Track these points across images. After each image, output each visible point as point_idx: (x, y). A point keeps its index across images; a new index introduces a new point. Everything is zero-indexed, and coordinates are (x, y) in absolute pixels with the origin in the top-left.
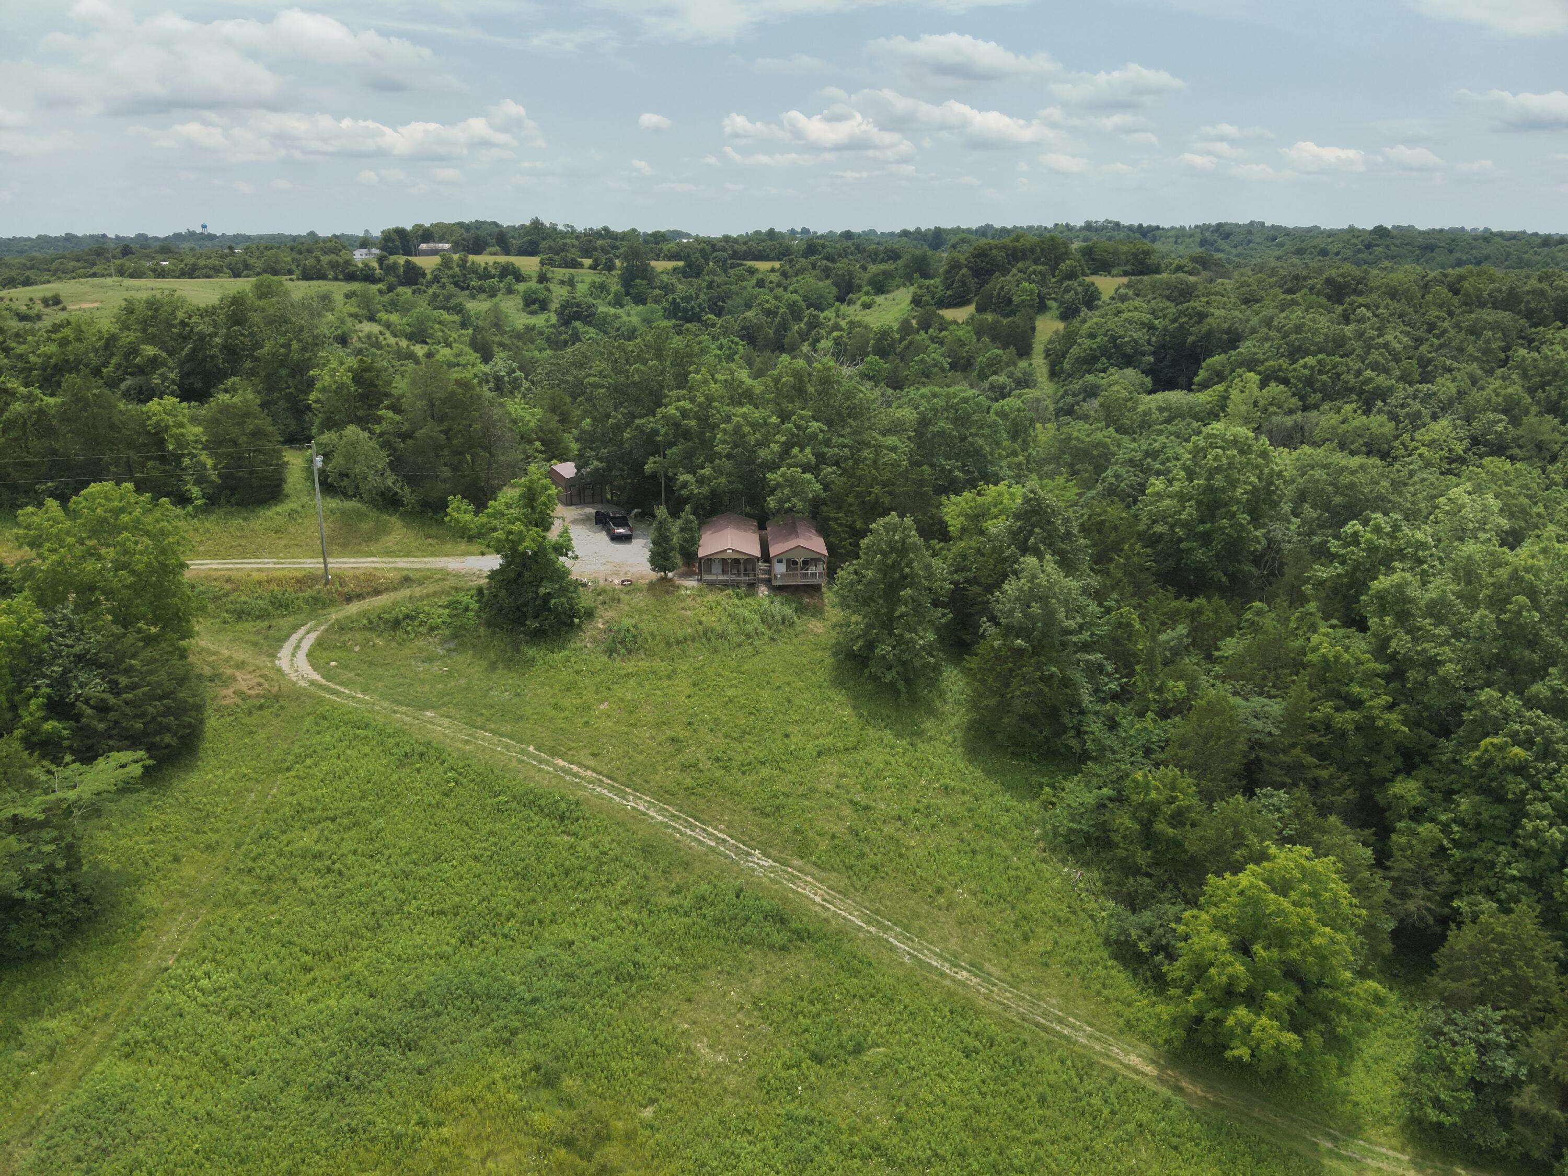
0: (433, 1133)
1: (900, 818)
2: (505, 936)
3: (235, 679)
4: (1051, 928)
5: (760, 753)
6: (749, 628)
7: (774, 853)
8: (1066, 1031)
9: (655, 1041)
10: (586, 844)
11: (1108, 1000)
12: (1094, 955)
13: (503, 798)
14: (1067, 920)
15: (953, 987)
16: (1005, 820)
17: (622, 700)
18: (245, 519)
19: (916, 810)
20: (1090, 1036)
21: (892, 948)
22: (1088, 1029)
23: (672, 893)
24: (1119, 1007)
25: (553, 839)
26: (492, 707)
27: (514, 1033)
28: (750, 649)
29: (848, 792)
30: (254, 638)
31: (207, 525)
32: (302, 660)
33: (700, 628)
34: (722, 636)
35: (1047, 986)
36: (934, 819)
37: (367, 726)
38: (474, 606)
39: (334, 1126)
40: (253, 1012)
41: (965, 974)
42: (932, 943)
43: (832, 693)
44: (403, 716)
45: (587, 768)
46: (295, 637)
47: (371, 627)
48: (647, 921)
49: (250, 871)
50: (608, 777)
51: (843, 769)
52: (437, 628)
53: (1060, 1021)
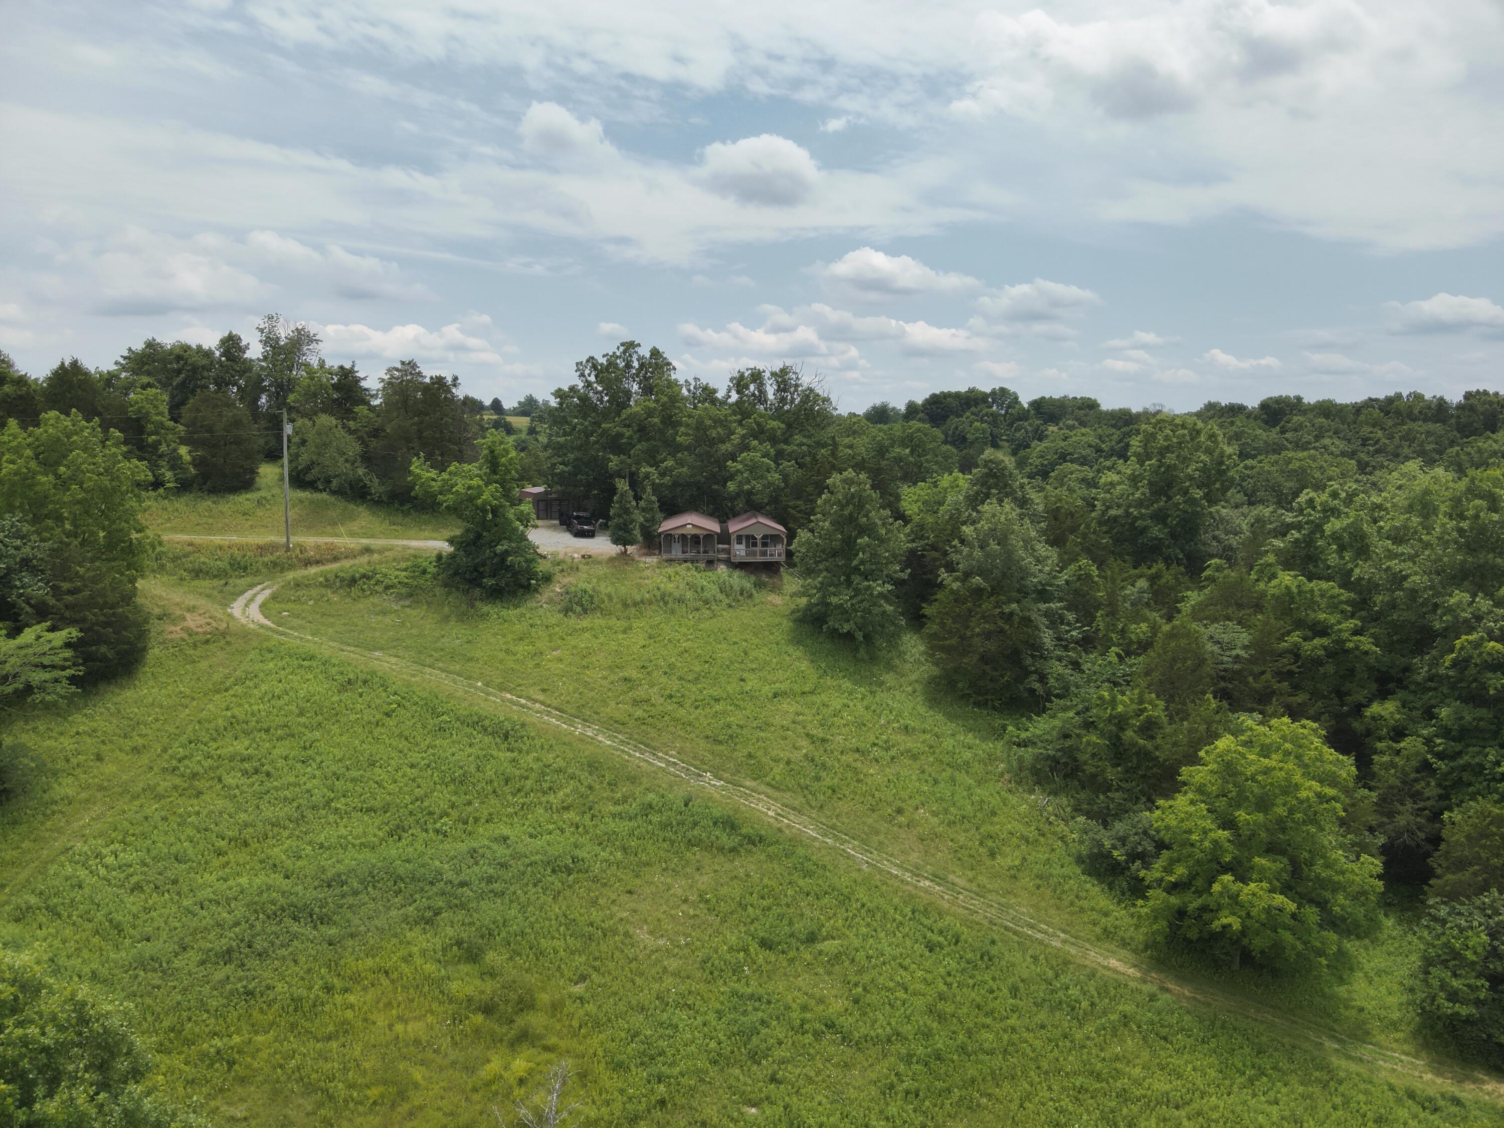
0: (338, 999)
1: (858, 750)
2: (437, 832)
3: (184, 619)
4: (1018, 846)
5: (716, 692)
6: (707, 595)
7: (726, 775)
8: (1039, 936)
9: (592, 924)
10: (530, 758)
11: (1082, 910)
12: (1066, 871)
13: (445, 717)
14: (1037, 841)
15: (914, 892)
16: (968, 755)
17: (575, 647)
18: (214, 503)
19: (875, 745)
20: (1064, 942)
21: (849, 857)
22: (1062, 935)
23: (616, 803)
24: (1095, 916)
25: (495, 753)
26: (442, 650)
27: (437, 914)
28: (708, 612)
29: (804, 728)
30: (208, 591)
31: (177, 505)
32: (254, 612)
33: (658, 593)
34: (680, 600)
35: (1015, 896)
36: (893, 752)
37: (312, 658)
38: (432, 569)
39: (228, 987)
40: (157, 887)
41: (927, 883)
42: (892, 855)
43: (790, 649)
44: (351, 654)
45: (535, 701)
46: (249, 594)
47: (327, 584)
48: (588, 822)
49: (174, 769)
50: (556, 709)
51: (800, 709)
52: (392, 587)
53: (1032, 927)
